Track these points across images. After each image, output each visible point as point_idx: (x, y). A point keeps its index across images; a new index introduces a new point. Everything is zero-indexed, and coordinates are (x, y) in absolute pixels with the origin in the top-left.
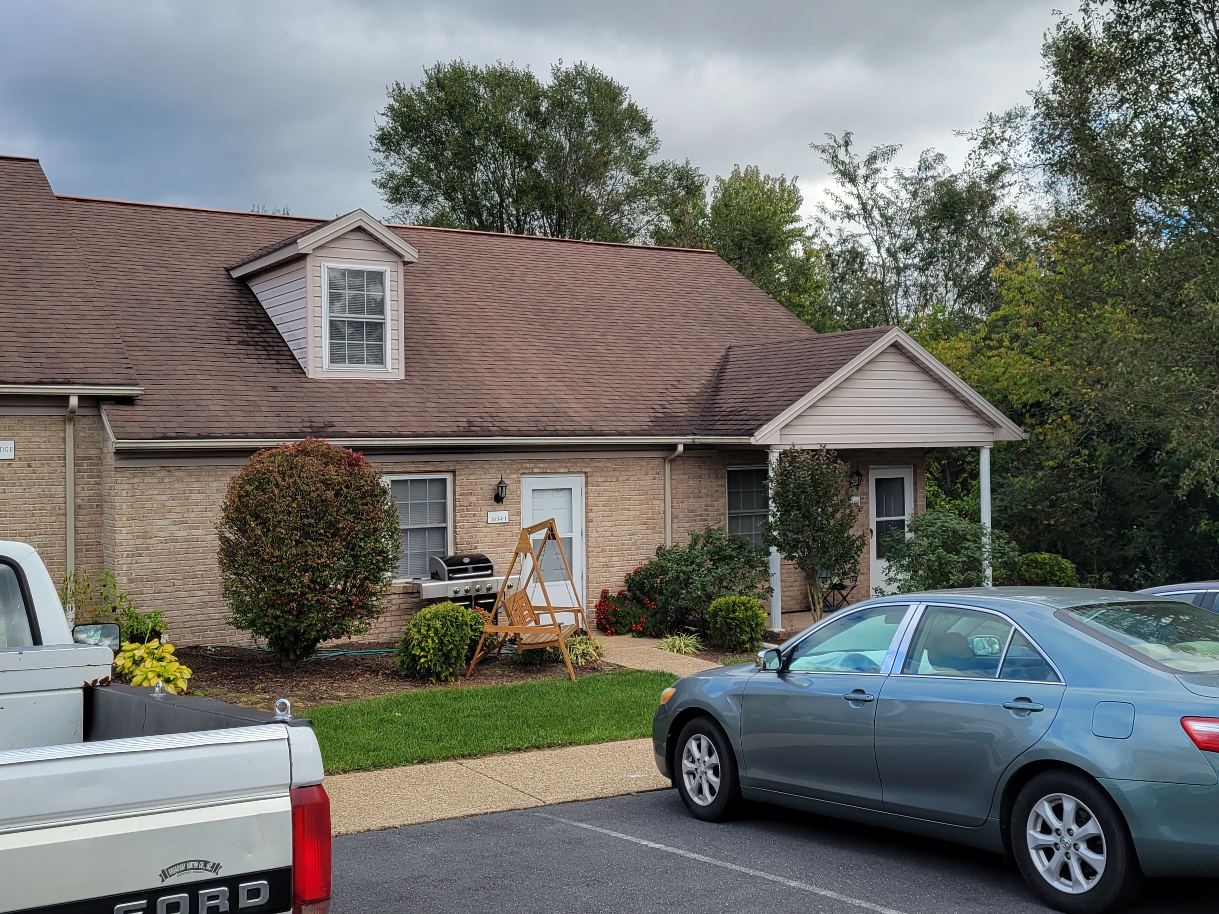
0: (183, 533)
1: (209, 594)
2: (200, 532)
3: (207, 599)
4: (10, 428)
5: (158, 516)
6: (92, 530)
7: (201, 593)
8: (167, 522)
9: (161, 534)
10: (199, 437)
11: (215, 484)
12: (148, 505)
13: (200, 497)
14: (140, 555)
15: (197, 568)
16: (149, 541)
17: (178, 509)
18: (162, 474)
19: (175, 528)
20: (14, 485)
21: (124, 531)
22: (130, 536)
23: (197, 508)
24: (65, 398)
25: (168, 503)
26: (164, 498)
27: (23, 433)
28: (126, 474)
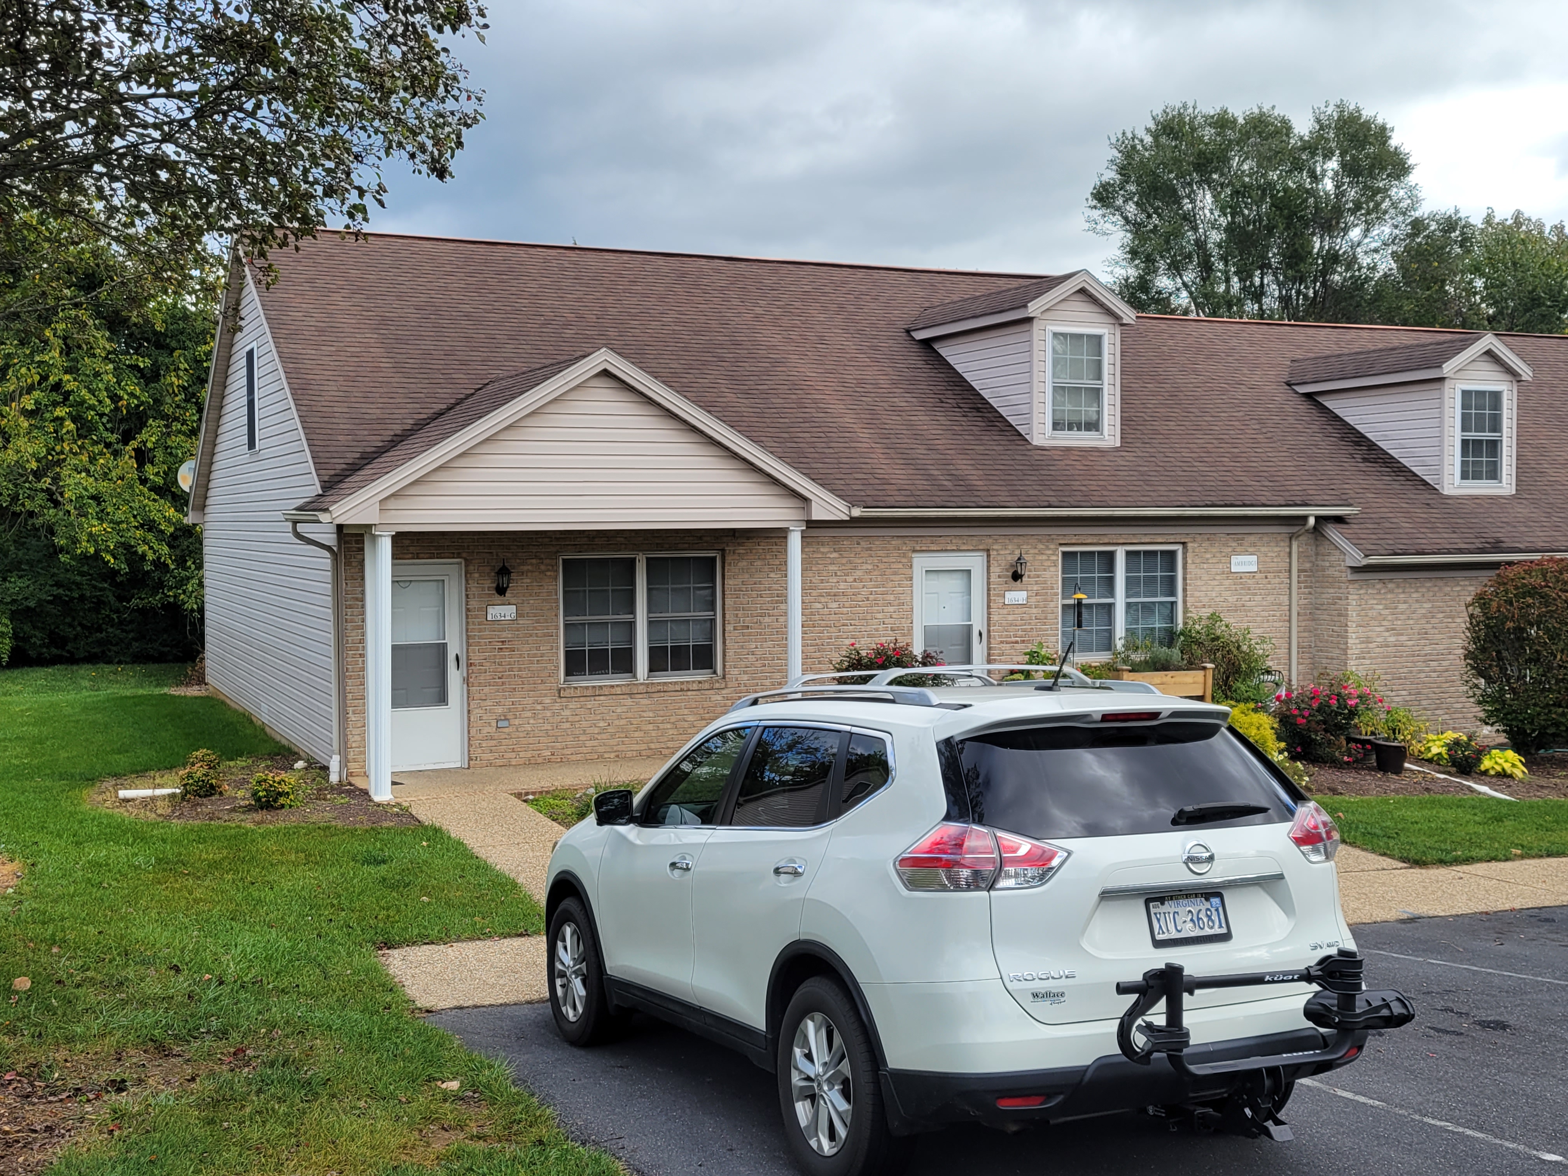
0: (1392, 639)
1: (1410, 694)
2: (1404, 638)
3: (1408, 698)
4: (1254, 545)
5: (1376, 623)
6: (1306, 634)
7: (1404, 693)
8: (1382, 629)
9: (1379, 640)
10: (1418, 553)
11: (1414, 595)
12: (1370, 613)
13: (1404, 606)
14: (1364, 658)
15: (1401, 670)
16: (1371, 645)
17: (1390, 618)
18: (1379, 586)
19: (1387, 634)
20: (1256, 594)
21: (1354, 636)
22: (1357, 641)
23: (1403, 617)
24: (1305, 518)
25: (1383, 612)
26: (1381, 607)
27: (1263, 549)
28: (1356, 586)
